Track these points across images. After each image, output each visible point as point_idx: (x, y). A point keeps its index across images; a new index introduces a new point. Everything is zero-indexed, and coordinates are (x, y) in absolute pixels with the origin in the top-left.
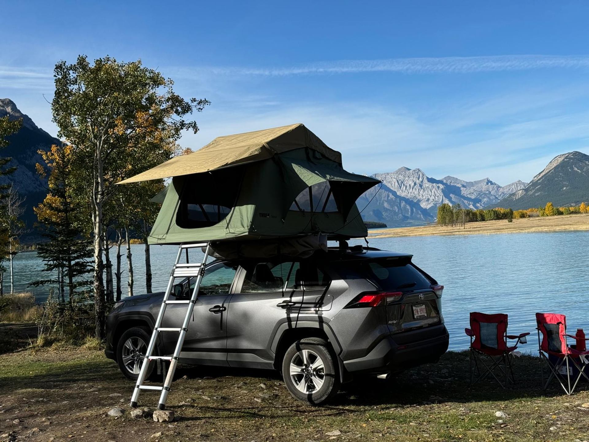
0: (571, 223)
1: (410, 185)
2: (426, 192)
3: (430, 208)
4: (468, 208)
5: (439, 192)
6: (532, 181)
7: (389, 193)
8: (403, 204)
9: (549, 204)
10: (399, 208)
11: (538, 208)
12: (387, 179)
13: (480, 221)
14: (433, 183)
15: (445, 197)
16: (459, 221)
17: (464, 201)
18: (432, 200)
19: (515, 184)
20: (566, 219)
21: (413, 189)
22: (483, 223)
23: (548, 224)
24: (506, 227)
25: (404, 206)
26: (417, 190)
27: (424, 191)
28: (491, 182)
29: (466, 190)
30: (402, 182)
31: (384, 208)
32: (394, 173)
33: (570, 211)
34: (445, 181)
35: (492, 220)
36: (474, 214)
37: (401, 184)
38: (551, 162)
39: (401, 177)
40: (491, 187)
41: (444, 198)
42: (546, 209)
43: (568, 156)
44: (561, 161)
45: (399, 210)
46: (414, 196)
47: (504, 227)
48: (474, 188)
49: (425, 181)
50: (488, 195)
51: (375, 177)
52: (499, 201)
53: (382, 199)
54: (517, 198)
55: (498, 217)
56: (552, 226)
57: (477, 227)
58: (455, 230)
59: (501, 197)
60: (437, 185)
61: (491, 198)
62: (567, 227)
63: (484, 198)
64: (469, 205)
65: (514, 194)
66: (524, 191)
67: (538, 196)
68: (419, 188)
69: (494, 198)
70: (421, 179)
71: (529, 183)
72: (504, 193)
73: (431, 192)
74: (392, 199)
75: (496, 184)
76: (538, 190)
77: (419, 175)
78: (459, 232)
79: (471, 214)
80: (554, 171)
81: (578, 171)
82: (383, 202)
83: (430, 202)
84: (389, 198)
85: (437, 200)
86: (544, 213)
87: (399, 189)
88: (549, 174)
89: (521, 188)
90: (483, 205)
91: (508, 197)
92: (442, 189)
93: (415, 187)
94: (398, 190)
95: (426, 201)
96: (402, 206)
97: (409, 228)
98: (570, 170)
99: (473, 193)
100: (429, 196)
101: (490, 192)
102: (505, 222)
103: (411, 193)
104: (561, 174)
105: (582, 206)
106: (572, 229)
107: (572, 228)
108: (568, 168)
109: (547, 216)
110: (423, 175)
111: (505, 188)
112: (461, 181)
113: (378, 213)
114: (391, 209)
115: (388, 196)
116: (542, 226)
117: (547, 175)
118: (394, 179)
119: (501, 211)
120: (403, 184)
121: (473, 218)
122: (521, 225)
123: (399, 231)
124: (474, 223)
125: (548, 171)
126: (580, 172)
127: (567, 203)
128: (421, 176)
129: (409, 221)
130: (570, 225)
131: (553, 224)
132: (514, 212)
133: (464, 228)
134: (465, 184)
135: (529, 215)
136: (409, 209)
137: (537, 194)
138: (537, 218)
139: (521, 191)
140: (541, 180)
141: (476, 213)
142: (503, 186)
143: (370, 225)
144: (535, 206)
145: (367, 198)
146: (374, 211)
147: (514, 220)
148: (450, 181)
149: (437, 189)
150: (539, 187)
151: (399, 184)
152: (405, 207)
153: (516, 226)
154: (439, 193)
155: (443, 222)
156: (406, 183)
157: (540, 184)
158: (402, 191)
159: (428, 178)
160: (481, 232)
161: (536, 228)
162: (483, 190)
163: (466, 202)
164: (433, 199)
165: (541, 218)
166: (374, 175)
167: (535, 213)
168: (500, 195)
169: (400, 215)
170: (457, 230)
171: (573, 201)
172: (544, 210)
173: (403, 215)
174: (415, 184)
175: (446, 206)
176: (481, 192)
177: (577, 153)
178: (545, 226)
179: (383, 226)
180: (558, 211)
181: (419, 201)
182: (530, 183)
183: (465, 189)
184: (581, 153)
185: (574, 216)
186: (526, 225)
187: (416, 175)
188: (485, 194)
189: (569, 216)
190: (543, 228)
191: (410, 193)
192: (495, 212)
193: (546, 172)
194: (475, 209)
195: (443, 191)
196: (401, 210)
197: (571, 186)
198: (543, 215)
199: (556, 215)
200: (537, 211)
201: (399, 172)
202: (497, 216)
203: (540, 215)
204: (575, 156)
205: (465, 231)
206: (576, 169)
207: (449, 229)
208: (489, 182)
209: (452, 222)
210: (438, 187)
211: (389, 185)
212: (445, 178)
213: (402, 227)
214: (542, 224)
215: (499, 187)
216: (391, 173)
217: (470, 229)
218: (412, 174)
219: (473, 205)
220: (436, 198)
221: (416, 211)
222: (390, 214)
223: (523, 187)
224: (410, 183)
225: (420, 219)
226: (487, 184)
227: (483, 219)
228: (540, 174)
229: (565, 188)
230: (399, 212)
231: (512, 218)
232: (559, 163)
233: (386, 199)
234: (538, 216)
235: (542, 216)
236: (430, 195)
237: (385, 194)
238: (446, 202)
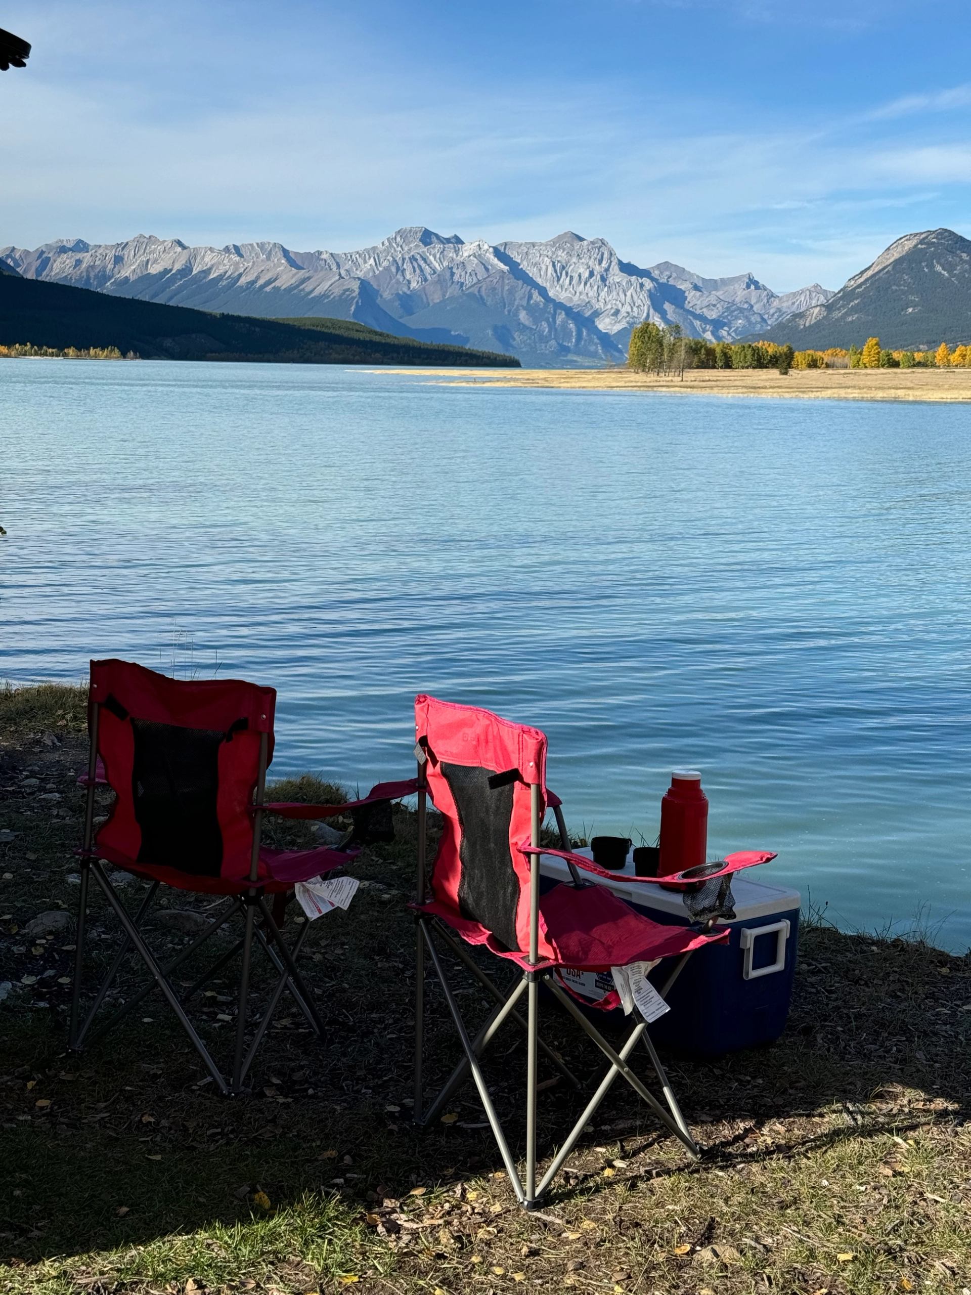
0: (912, 385)
1: (580, 276)
2: (614, 293)
3: (619, 332)
4: (701, 337)
5: (641, 297)
6: (845, 287)
7: (533, 291)
8: (561, 317)
9: (872, 341)
10: (552, 325)
11: (848, 350)
12: (530, 257)
13: (721, 368)
14: (631, 274)
15: (655, 310)
16: (675, 363)
17: (694, 321)
18: (626, 315)
19: (808, 293)
20: (902, 376)
21: (585, 284)
22: (727, 372)
23: (861, 383)
24: (772, 384)
25: (562, 322)
26: (596, 288)
27: (610, 291)
28: (756, 283)
29: (701, 296)
30: (564, 268)
31: (519, 324)
32: (546, 245)
33: (914, 360)
34: (655, 274)
35: (747, 368)
36: (710, 352)
37: (560, 270)
38: (888, 249)
39: (562, 255)
40: (753, 293)
41: (652, 311)
42: (864, 353)
43: (927, 237)
44: (909, 249)
45: (550, 331)
46: (587, 300)
47: (767, 384)
48: (719, 293)
49: (615, 268)
50: (746, 313)
51: (505, 249)
52: (769, 328)
53: (516, 303)
54: (807, 324)
55: (761, 362)
56: (870, 388)
57: (709, 380)
58: (662, 383)
59: (773, 320)
60: (640, 281)
61: (753, 319)
62: (901, 393)
63: (737, 318)
64: (704, 331)
65: (801, 315)
66: (823, 309)
67: (852, 322)
68: (600, 283)
69: (759, 319)
70: (604, 264)
71: (836, 291)
72: (780, 311)
73: (625, 295)
74: (537, 304)
75: (765, 289)
76: (854, 310)
77: (603, 254)
78: (668, 386)
79: (703, 351)
80: (893, 268)
81: (943, 272)
82: (517, 310)
83: (620, 317)
84: (532, 302)
85: (635, 314)
86: (858, 362)
87: (555, 283)
88: (881, 274)
89: (819, 303)
90: (733, 334)
91: (789, 321)
92: (649, 291)
93: (591, 280)
94: (551, 287)
95: (612, 315)
96: (558, 322)
97: (564, 371)
98: (926, 270)
99: (714, 306)
100: (620, 305)
101: (752, 307)
102: (774, 373)
103: (581, 293)
104: (906, 277)
105: (941, 350)
106: (911, 399)
107: (911, 396)
108: (924, 264)
109: (866, 367)
110: (611, 254)
111: (785, 299)
112: (691, 275)
113: (503, 334)
114: (534, 327)
115: (530, 297)
116: (848, 388)
117: (877, 277)
118: (546, 259)
119: (769, 349)
120: (564, 273)
121: (708, 360)
122: (804, 381)
123: (542, 377)
124: (707, 370)
125: (880, 267)
126: (947, 275)
127: (912, 344)
128: (606, 256)
129: (571, 357)
130: (909, 388)
131: (874, 384)
132: (796, 354)
133: (680, 379)
134: (700, 284)
135: (826, 363)
136: (574, 330)
137: (850, 319)
138: (842, 371)
139: (818, 308)
140: (863, 287)
141: (714, 350)
142: (780, 295)
143: (483, 358)
144: (843, 345)
145: (481, 297)
146: (495, 329)
147: (792, 372)
148: (668, 273)
149: (638, 289)
150: (856, 302)
151: (556, 271)
152: (564, 325)
153: (793, 383)
154: (643, 300)
155: (641, 365)
156: (573, 270)
157: (861, 295)
158: (562, 287)
159: (620, 263)
160: (716, 390)
161: (834, 390)
162: (738, 300)
163: (697, 323)
164: (628, 313)
165: (850, 371)
166: (501, 245)
167: (838, 361)
168: (773, 315)
169: (553, 342)
170: (664, 384)
171: (925, 340)
172: (861, 354)
173: (558, 343)
174: (592, 274)
175: (650, 328)
176: (733, 303)
177: (947, 234)
178: (854, 387)
179: (512, 363)
180: (889, 359)
181: (597, 314)
182: (839, 292)
183: (698, 294)
184: (954, 233)
185: (920, 370)
186: (814, 383)
187: (595, 254)
188: (741, 310)
189: (910, 370)
190: (849, 390)
191: (578, 294)
192: (755, 351)
193: (876, 270)
194: (714, 341)
195: (651, 295)
196: (556, 330)
197: (923, 306)
198: (857, 365)
199: (883, 366)
200: (846, 354)
201: (559, 242)
202: (759, 360)
203: (851, 365)
204: (941, 239)
205: (681, 387)
206: (939, 268)
207: (648, 380)
208: (752, 283)
209: (658, 365)
210: (642, 285)
211: (532, 272)
212: (658, 266)
213: (554, 368)
214: (850, 383)
215: (771, 296)
216: (541, 244)
217: (693, 383)
218: (586, 250)
219: (713, 333)
220: (635, 309)
221: (588, 335)
222: (530, 338)
223: (822, 300)
224: (581, 270)
225: (594, 355)
226: (748, 287)
227: (728, 365)
228: (862, 273)
229: (910, 310)
230: (550, 335)
231: (789, 366)
232: (904, 253)
233: (524, 303)
234: (846, 367)
235: (854, 367)
236: (623, 301)
237: (523, 290)
238: (656, 320)
